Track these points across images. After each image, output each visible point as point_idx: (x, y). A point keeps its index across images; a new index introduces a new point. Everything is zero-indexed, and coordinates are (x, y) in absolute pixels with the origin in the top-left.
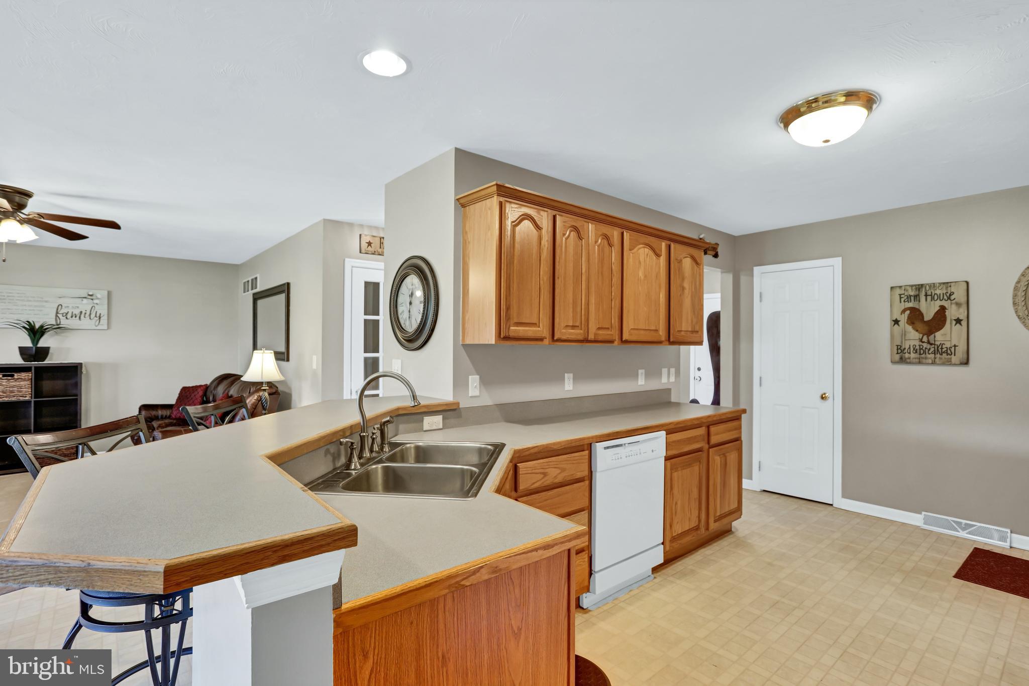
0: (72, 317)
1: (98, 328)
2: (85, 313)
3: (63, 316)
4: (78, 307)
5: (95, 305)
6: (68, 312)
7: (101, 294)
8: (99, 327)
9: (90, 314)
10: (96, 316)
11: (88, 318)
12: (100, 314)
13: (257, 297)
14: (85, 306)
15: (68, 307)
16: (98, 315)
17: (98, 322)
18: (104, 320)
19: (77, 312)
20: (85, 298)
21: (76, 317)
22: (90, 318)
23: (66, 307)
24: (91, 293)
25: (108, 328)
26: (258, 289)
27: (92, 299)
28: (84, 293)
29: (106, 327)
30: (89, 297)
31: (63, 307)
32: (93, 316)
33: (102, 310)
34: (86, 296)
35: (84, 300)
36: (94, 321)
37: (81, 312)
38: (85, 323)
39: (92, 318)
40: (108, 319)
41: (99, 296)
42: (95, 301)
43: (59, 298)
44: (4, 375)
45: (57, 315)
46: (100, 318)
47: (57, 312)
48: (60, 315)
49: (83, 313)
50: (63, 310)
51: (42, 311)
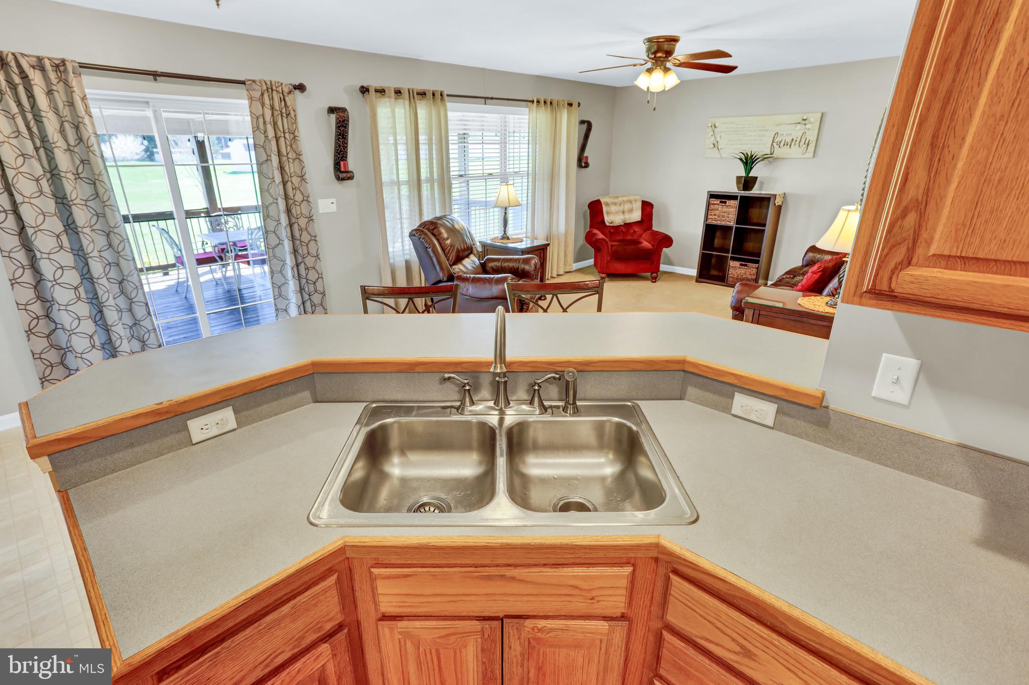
0: (784, 145)
1: (803, 156)
2: (796, 141)
3: (777, 145)
4: (791, 134)
5: (806, 131)
6: (782, 141)
7: (815, 118)
8: (806, 155)
9: (800, 142)
10: (805, 144)
11: (798, 146)
12: (809, 140)
14: (797, 132)
15: (783, 134)
16: (807, 142)
17: (806, 150)
18: (812, 146)
19: (789, 140)
20: (799, 123)
21: (787, 145)
22: (800, 146)
23: (781, 135)
24: (805, 118)
25: (814, 156)
27: (805, 125)
28: (798, 118)
29: (812, 156)
30: (804, 122)
31: (779, 135)
32: (802, 143)
33: (812, 136)
34: (800, 121)
35: (798, 125)
36: (802, 148)
37: (793, 139)
38: (795, 151)
40: (816, 146)
41: (812, 120)
42: (808, 126)
43: (778, 125)
44: (721, 202)
45: (772, 145)
46: (808, 146)
47: (773, 142)
48: (775, 144)
49: (794, 141)
50: (778, 140)
51: (761, 140)
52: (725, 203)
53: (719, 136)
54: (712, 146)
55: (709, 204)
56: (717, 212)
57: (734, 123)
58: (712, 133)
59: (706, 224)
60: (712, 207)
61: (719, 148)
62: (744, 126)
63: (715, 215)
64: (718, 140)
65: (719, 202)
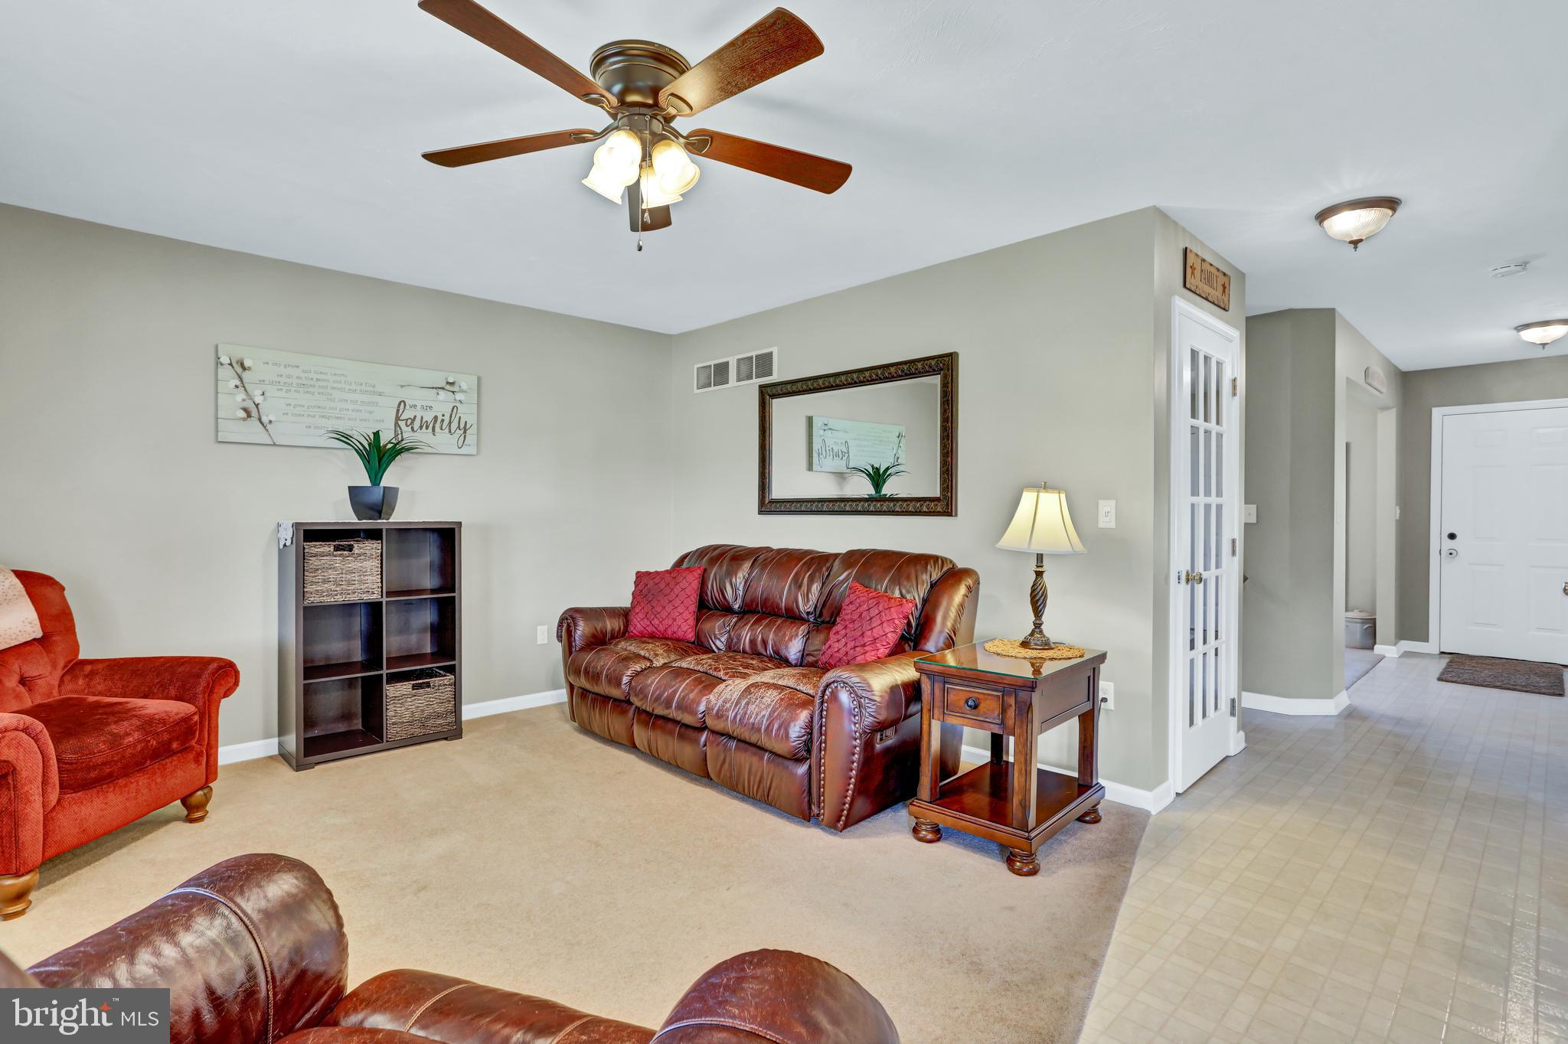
0: (421, 427)
1: (462, 451)
2: (443, 421)
3: (407, 426)
4: (431, 407)
5: (458, 405)
6: (415, 417)
7: (467, 383)
8: (466, 450)
9: (450, 423)
10: (459, 427)
11: (447, 430)
12: (466, 422)
13: (768, 394)
14: (442, 404)
15: (415, 406)
16: (462, 426)
17: (462, 438)
18: (471, 436)
19: (428, 417)
20: (443, 388)
21: (427, 428)
22: (450, 432)
23: (411, 407)
24: (450, 381)
25: (477, 452)
26: (775, 378)
27: (453, 392)
28: (439, 379)
29: (473, 450)
30: (448, 387)
31: (407, 407)
32: (454, 426)
33: (468, 415)
34: (443, 384)
35: (441, 392)
36: (456, 436)
37: (436, 418)
38: (443, 440)
39: (452, 432)
40: (476, 434)
41: (464, 386)
42: (459, 397)
43: (402, 386)
44: (337, 548)
45: (397, 424)
46: (465, 432)
47: (397, 418)
48: (402, 424)
49: (439, 420)
50: (408, 414)
51: (371, 412)
52: (350, 548)
53: (258, 392)
54: (243, 414)
55: (302, 558)
56: (332, 575)
57: (298, 367)
58: (238, 383)
59: (305, 608)
60: (313, 562)
61: (265, 419)
62: (324, 377)
63: (325, 581)
64: (259, 399)
65: (332, 548)
